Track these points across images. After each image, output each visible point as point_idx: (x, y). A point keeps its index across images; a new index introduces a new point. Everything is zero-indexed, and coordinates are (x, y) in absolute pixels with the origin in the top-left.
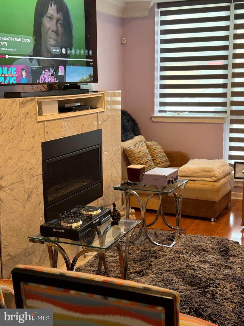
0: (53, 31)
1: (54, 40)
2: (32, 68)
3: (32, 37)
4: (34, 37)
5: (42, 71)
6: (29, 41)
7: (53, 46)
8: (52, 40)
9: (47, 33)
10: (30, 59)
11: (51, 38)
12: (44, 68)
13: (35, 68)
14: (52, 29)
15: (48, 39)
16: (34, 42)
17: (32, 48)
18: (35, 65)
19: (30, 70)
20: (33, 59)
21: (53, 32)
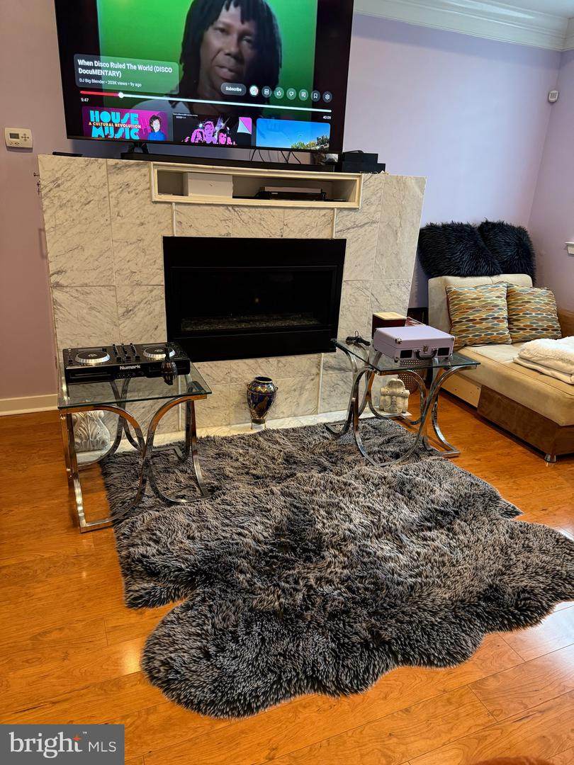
0: (228, 54)
1: (231, 70)
2: (174, 116)
3: (177, 65)
4: (183, 64)
5: (198, 123)
6: (170, 70)
7: (227, 81)
8: (225, 70)
9: (215, 56)
10: (170, 102)
11: (222, 67)
12: (202, 119)
13: (181, 117)
14: (227, 51)
15: (217, 68)
16: (182, 73)
17: (177, 82)
18: (182, 112)
19: (171, 121)
20: (179, 102)
21: (228, 57)
